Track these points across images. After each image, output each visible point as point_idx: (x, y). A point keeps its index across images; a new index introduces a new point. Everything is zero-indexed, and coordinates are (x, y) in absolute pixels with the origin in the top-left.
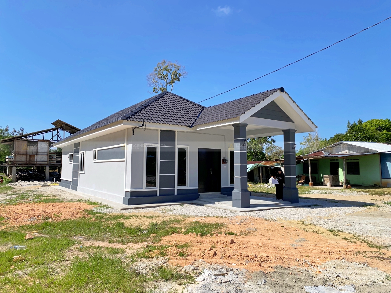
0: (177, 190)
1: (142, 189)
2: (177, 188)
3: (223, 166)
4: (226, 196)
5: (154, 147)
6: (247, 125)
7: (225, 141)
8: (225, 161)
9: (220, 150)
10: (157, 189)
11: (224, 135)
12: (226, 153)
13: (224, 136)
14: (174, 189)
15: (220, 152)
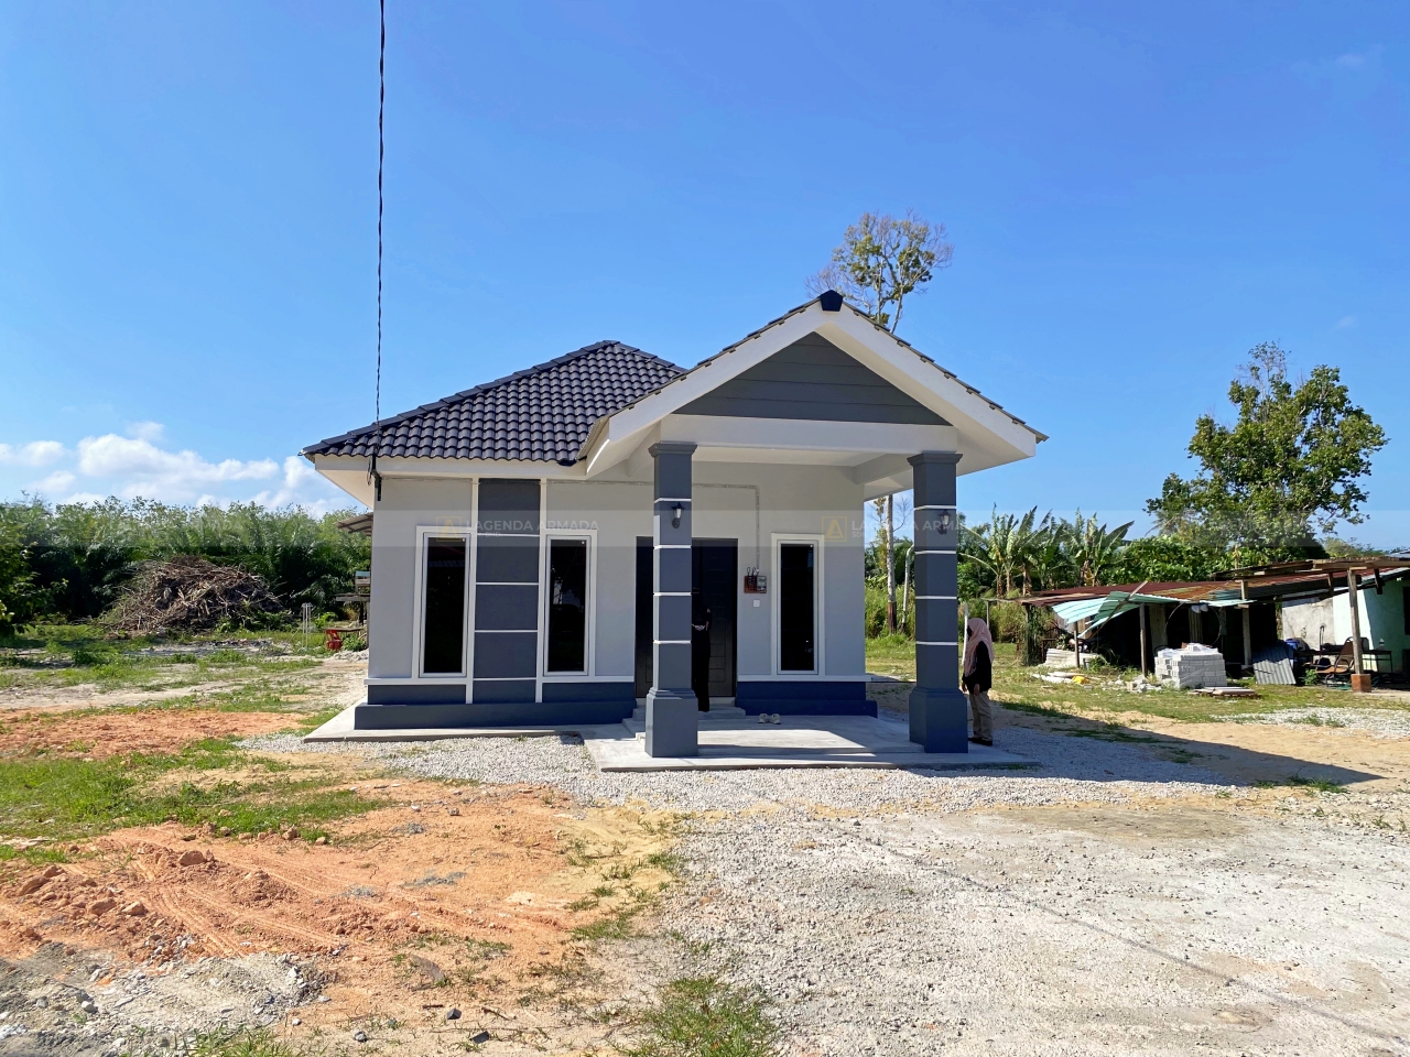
0: (545, 685)
1: (410, 677)
2: (543, 676)
3: (746, 602)
4: (743, 711)
5: (457, 537)
6: (692, 447)
7: (758, 509)
8: (753, 584)
9: (735, 541)
10: (466, 678)
11: (753, 487)
12: (761, 552)
13: (753, 491)
14: (535, 681)
15: (735, 549)
